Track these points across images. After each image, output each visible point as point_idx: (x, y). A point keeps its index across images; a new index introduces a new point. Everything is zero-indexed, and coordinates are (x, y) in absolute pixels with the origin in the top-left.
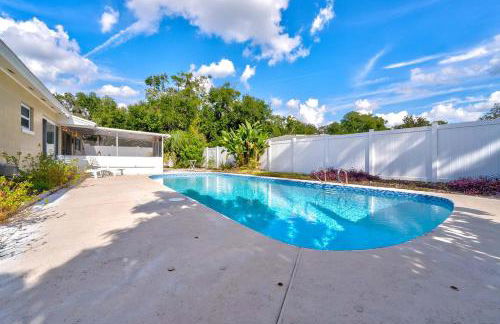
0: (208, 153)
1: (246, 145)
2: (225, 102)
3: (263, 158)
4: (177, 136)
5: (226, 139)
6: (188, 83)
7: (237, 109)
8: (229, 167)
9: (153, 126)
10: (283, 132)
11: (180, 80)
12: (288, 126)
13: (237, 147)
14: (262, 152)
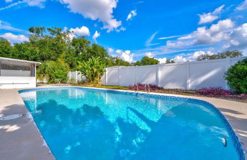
0: (70, 74)
1: (92, 70)
2: (81, 46)
3: (103, 77)
4: (49, 64)
5: (80, 67)
6: (59, 34)
7: (89, 51)
8: (82, 83)
9: (33, 57)
10: (114, 65)
11: (53, 31)
12: (116, 62)
13: (87, 71)
14: (102, 74)
